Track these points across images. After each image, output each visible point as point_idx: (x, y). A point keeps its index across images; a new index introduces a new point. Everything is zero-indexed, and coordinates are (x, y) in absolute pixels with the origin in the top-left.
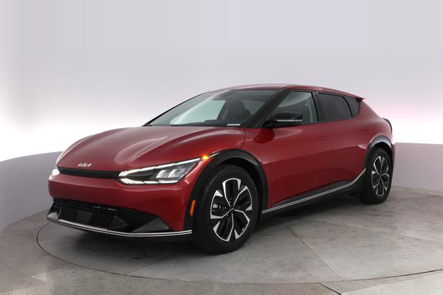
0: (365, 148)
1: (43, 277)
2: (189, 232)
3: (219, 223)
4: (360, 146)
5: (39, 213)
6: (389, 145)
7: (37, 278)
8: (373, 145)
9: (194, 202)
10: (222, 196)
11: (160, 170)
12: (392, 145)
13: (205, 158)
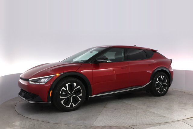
0: (151, 72)
1: (17, 123)
2: (50, 102)
3: (64, 100)
4: (147, 71)
5: (16, 98)
6: (168, 71)
7: (15, 124)
8: (156, 71)
9: (51, 91)
10: (66, 89)
11: (42, 79)
12: (169, 71)
13: (58, 75)
